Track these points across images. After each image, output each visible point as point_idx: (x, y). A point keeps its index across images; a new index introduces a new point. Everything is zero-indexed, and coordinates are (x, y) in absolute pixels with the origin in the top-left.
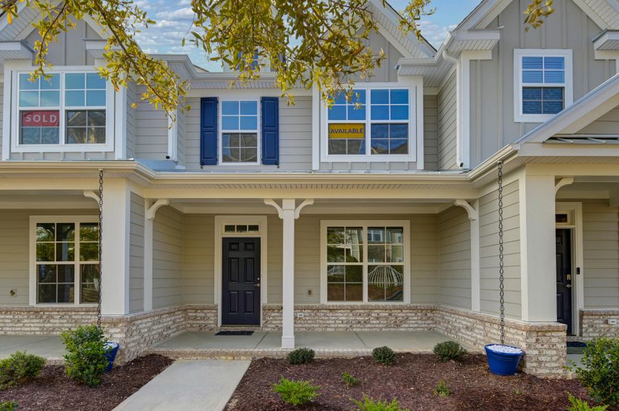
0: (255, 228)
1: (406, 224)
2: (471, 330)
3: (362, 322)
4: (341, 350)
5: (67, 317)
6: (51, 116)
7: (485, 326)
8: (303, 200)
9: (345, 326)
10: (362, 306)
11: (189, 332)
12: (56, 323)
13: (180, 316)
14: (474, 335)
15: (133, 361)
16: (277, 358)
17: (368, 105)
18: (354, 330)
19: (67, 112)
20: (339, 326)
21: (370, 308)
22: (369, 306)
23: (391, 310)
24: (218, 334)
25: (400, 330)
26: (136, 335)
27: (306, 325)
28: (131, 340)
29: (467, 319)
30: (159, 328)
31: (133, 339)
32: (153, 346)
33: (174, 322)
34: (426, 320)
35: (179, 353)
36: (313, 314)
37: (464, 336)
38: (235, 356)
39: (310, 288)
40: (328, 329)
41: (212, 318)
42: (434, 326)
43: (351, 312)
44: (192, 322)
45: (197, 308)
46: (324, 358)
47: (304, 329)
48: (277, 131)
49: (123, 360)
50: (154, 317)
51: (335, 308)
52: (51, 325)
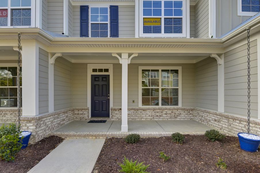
0: (107, 70)
1: (180, 69)
2: (218, 122)
3: (159, 116)
4: (152, 133)
5: (14, 114)
6: (4, 12)
7: (229, 121)
8: (132, 54)
9: (150, 117)
10: (159, 108)
11: (75, 121)
12: (8, 117)
13: (71, 113)
14: (220, 124)
15: (40, 141)
16: (119, 137)
17: (163, 8)
18: (155, 119)
19: (12, 10)
20: (148, 118)
21: (163, 109)
22: (162, 108)
23: (172, 110)
24: (89, 122)
25: (177, 119)
26: (43, 126)
27: (132, 117)
28: (40, 129)
29: (215, 116)
30: (57, 121)
31: (41, 128)
32: (54, 130)
33: (67, 117)
34: (189, 115)
35: (67, 135)
36: (135, 112)
37: (213, 124)
38: (96, 136)
39: (134, 100)
40: (142, 119)
41: (86, 114)
42: (193, 117)
43: (153, 111)
44: (76, 116)
45: (79, 109)
46: (144, 138)
47: (131, 119)
48: (117, 22)
49: (34, 141)
50: (54, 115)
51: (146, 109)
52: (6, 118)
